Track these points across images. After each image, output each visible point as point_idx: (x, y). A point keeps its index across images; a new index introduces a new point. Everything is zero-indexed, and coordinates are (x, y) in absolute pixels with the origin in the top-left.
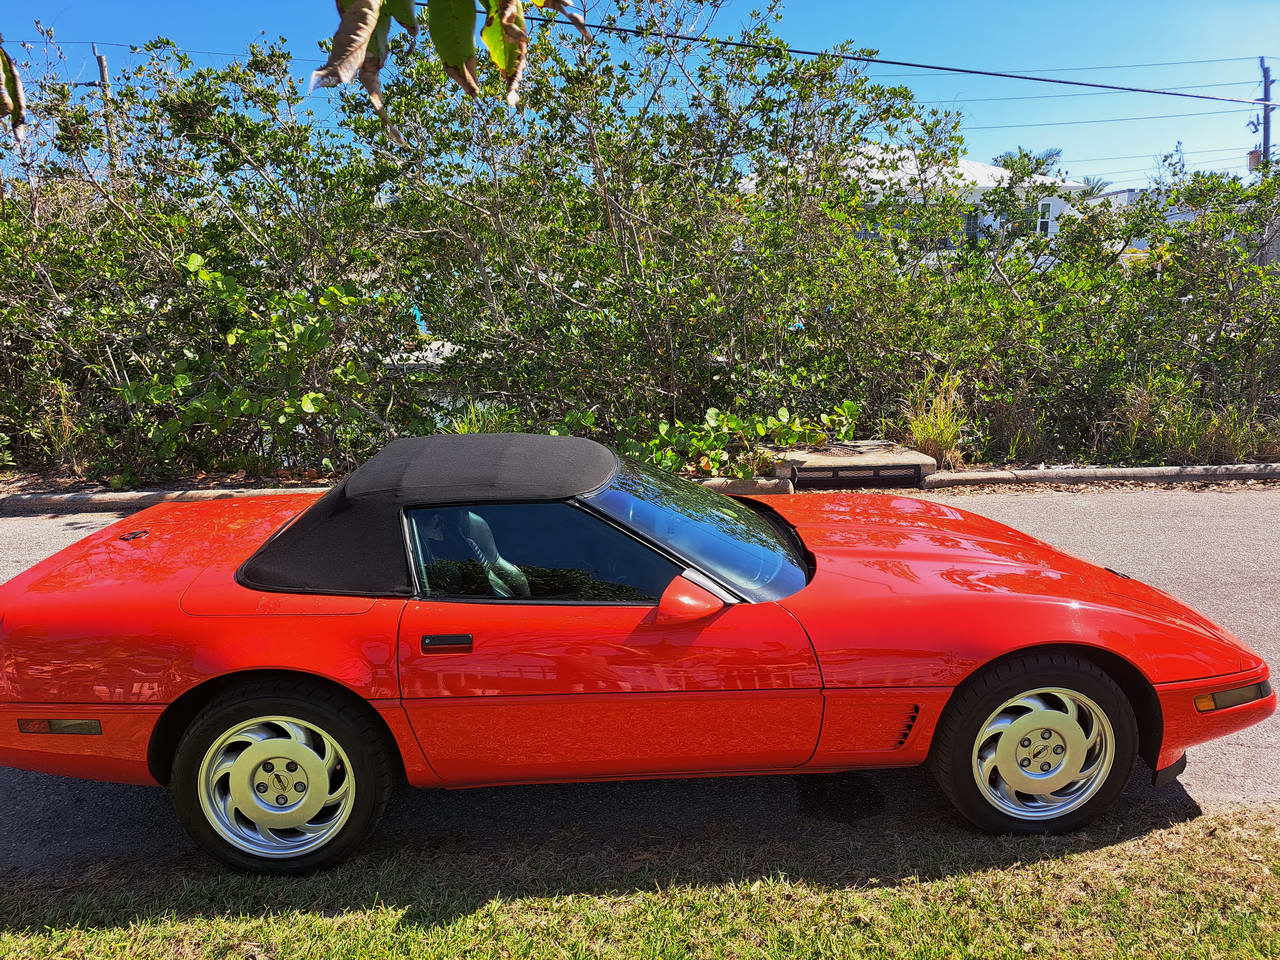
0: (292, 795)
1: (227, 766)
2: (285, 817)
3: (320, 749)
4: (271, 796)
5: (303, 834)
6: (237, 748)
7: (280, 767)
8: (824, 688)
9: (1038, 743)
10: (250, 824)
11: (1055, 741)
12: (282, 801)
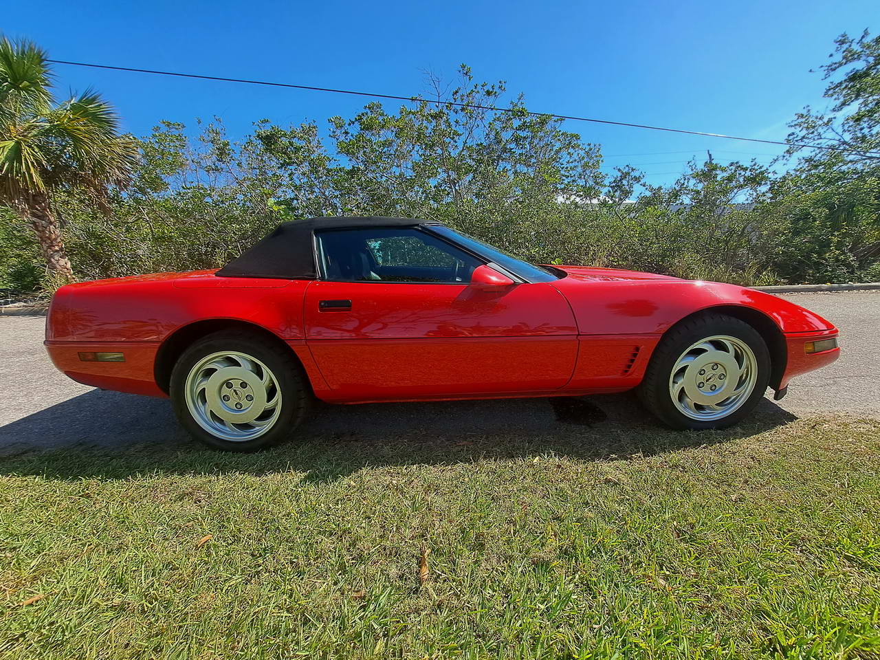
0: (244, 402)
1: (204, 385)
2: (242, 418)
3: (260, 374)
4: (232, 403)
5: (254, 427)
6: (209, 373)
7: (236, 385)
8: (579, 335)
9: (709, 373)
10: (221, 421)
11: (720, 370)
12: (239, 406)
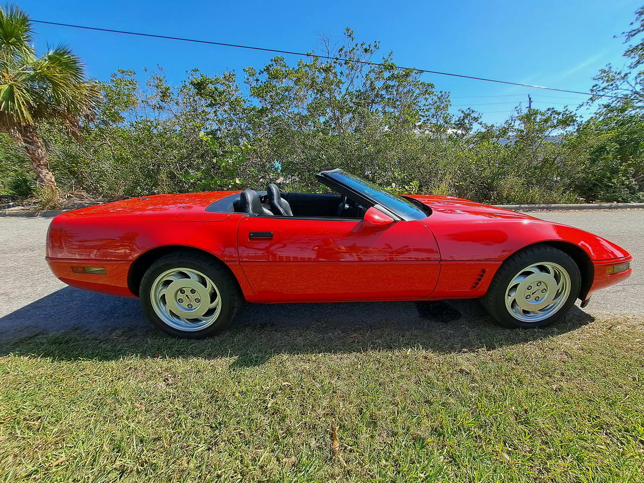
0: (194, 303)
1: (164, 291)
2: (193, 314)
3: (204, 283)
4: (185, 304)
5: (202, 321)
6: (167, 283)
7: (188, 292)
8: (441, 261)
9: (535, 288)
10: (178, 317)
11: (543, 286)
12: (190, 306)
